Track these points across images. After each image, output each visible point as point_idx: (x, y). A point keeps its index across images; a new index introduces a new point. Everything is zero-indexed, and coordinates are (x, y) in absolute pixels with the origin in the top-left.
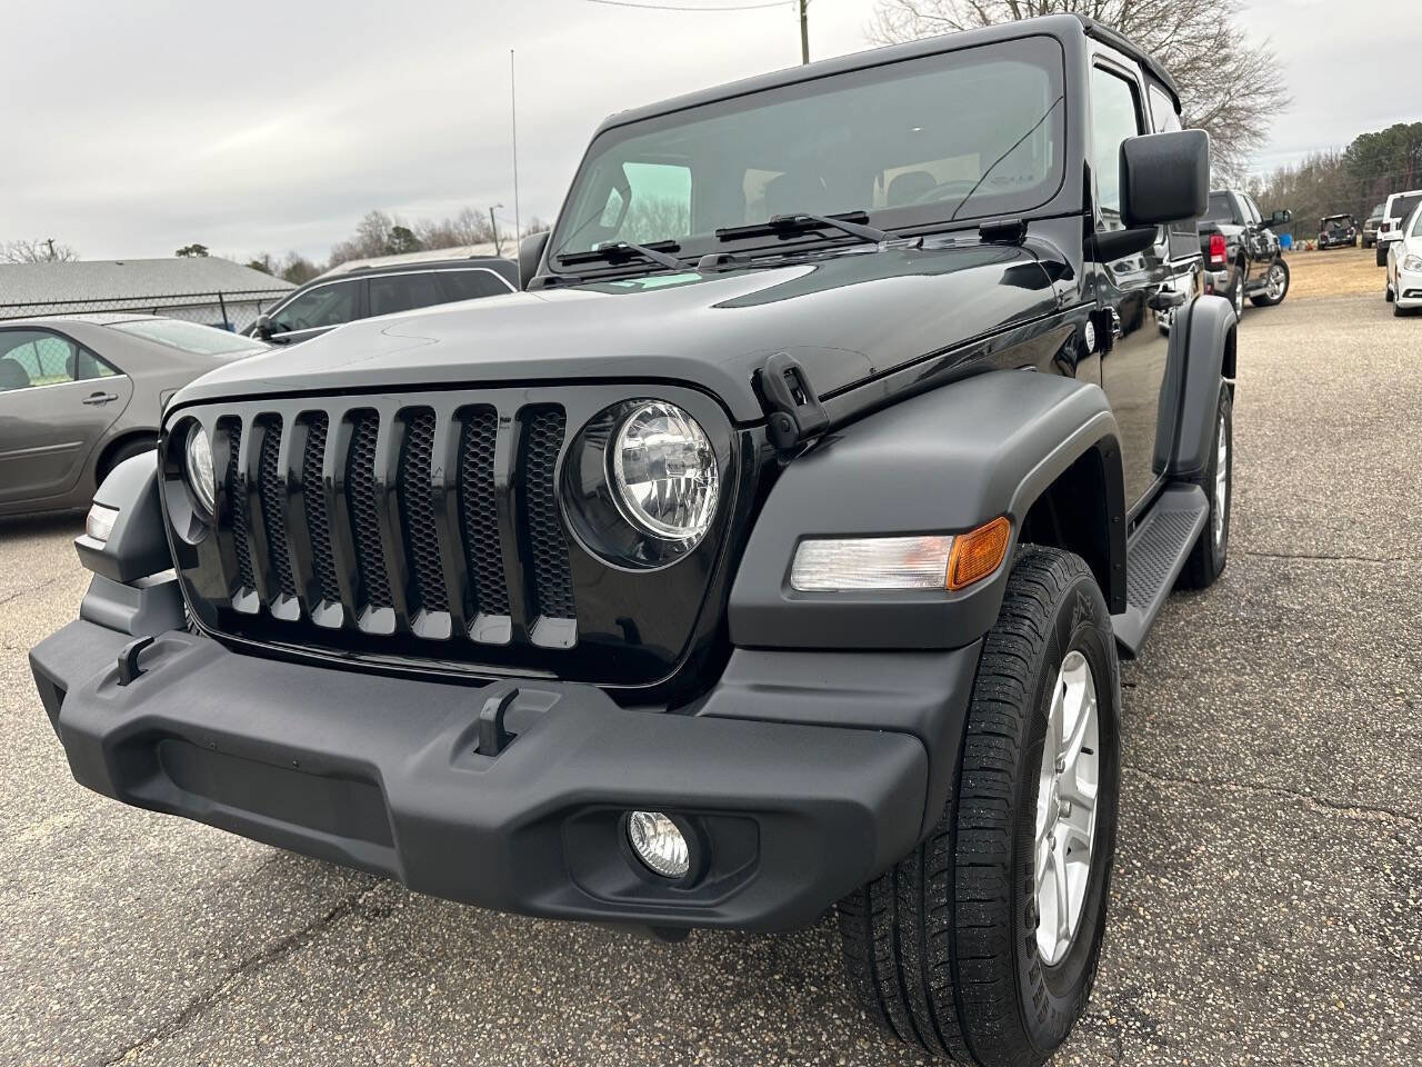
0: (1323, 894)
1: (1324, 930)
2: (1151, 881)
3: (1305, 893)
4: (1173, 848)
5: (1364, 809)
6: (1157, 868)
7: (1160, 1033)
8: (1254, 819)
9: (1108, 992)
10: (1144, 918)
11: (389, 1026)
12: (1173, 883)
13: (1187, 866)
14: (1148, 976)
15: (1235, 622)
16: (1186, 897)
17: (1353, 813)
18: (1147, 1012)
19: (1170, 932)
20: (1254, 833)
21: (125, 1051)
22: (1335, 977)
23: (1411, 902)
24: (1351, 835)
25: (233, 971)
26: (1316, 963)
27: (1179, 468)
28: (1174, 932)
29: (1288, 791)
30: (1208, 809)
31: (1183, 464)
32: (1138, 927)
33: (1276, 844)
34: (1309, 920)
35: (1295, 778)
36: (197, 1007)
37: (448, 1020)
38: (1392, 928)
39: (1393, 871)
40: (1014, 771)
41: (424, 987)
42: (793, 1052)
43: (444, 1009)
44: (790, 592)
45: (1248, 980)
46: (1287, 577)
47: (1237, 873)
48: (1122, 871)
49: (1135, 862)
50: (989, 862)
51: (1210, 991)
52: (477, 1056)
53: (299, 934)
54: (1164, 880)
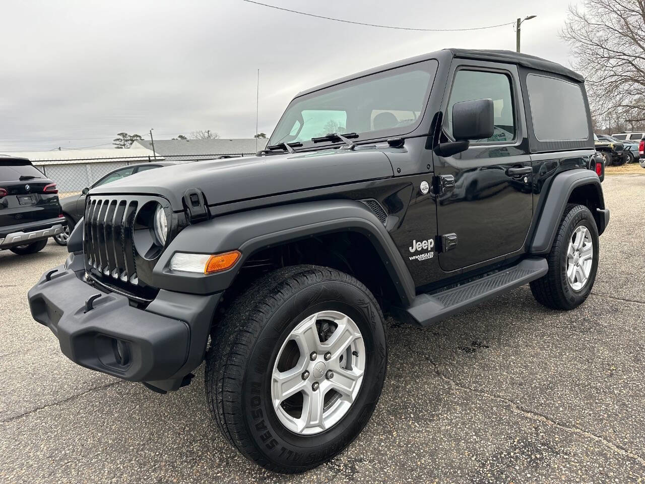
0: (477, 442)
1: (461, 456)
2: (410, 423)
3: (469, 441)
4: (433, 413)
5: (535, 414)
6: (417, 419)
7: (354, 476)
8: (480, 408)
9: (351, 458)
10: (392, 436)
11: (116, 415)
12: (418, 426)
13: (430, 421)
14: (372, 456)
15: (567, 327)
16: (418, 432)
17: (529, 415)
18: (357, 467)
19: (397, 443)
20: (475, 414)
21: (45, 406)
22: (445, 474)
23: (512, 454)
24: (517, 423)
25: (91, 390)
26: (442, 467)
27: (533, 250)
28: (399, 443)
29: (509, 401)
30: (465, 401)
31: (534, 247)
32: (387, 438)
33: (479, 419)
34: (458, 451)
35: (518, 395)
36: (73, 398)
37: (134, 417)
38: (492, 462)
39: (518, 440)
40: (251, 346)
41: (136, 406)
42: (224, 451)
43: (135, 413)
44: (168, 270)
45: (409, 466)
46: (617, 310)
47: (449, 427)
48: (403, 417)
49: (412, 415)
50: (233, 377)
51: (390, 466)
52: (132, 429)
53: (117, 382)
54: (416, 424)
